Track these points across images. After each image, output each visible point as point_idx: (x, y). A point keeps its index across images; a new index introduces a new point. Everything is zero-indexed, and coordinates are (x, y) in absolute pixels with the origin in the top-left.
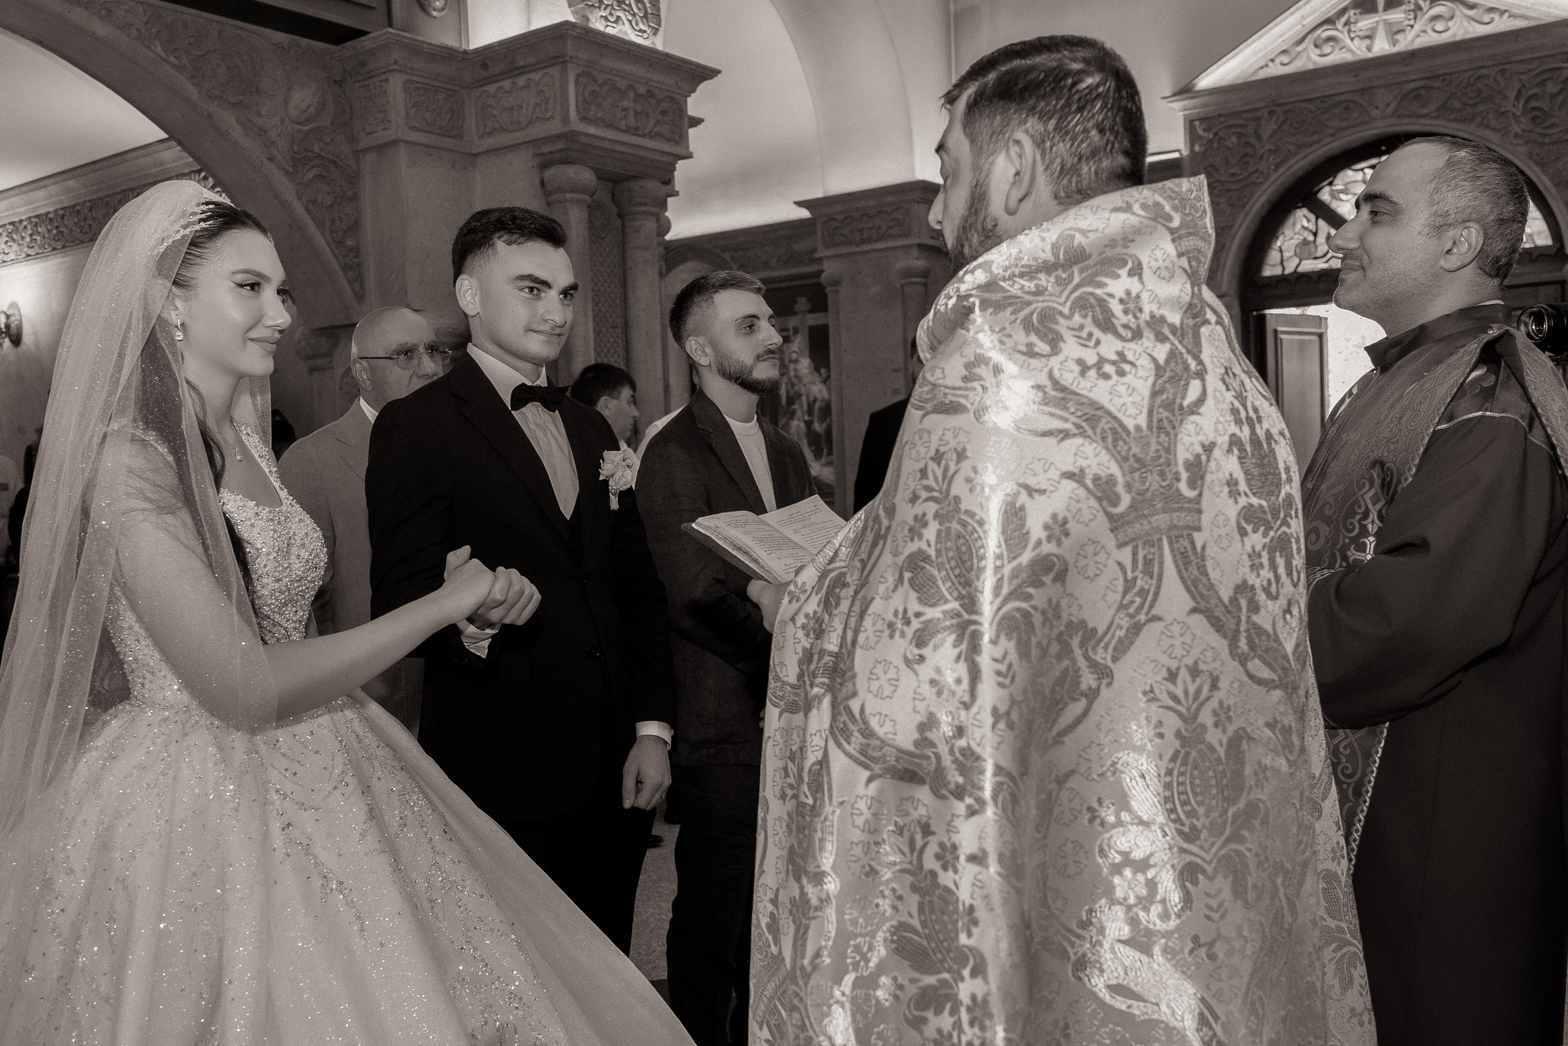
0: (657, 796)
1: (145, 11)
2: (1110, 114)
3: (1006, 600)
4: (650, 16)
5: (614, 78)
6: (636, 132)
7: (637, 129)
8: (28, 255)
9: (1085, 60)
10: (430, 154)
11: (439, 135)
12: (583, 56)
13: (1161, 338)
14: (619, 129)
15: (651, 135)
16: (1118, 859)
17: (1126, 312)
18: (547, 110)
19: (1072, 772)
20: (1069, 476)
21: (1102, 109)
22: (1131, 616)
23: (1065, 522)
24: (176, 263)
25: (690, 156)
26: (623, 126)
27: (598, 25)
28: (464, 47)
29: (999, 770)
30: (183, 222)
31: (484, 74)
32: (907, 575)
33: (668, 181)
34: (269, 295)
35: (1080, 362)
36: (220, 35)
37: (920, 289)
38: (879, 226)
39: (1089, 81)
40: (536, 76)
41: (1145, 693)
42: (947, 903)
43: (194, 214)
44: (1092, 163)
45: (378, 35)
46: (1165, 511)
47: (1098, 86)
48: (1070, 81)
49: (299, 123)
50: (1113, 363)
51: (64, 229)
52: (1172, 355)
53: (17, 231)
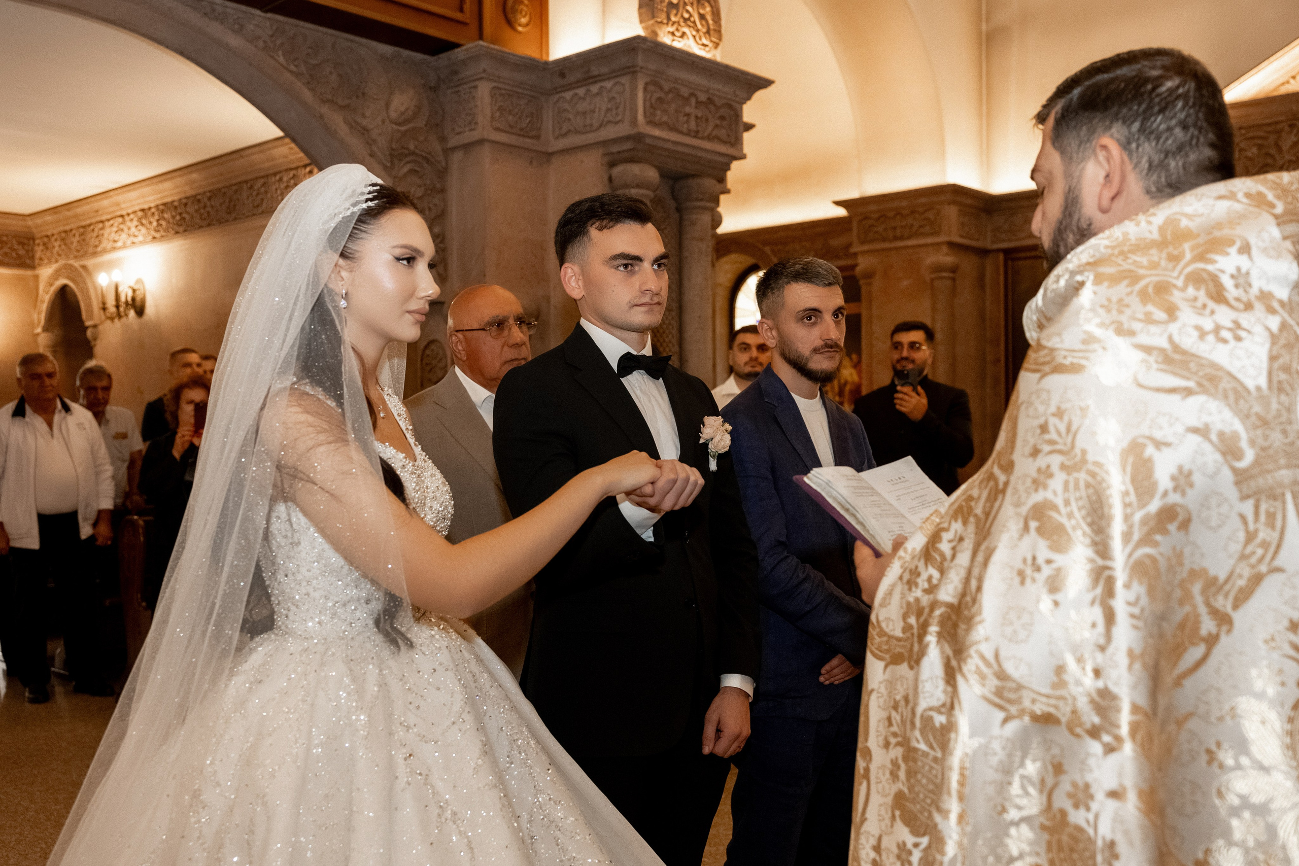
0: (735, 745)
1: (271, 26)
2: (1192, 111)
3: (1138, 545)
4: (712, 32)
5: (678, 86)
6: (696, 135)
7: (697, 132)
8: (154, 238)
9: (1164, 67)
10: (511, 152)
11: (519, 135)
12: (652, 66)
13: (1271, 311)
14: (681, 132)
15: (709, 138)
16: (1236, 801)
17: (1237, 286)
18: (617, 115)
19: (1190, 715)
20: (1195, 430)
21: (1183, 108)
22: (1253, 566)
23: (1190, 474)
24: (344, 236)
25: (743, 157)
26: (684, 128)
27: (666, 39)
28: (544, 58)
29: (1135, 709)
30: (352, 200)
31: (562, 82)
32: (1033, 524)
33: (722, 180)
34: (422, 267)
35: (1198, 328)
36: (333, 47)
37: (949, 283)
38: (912, 226)
39: (1169, 84)
40: (608, 84)
41: (1266, 642)
42: (1077, 840)
43: (363, 194)
44: (1178, 158)
45: (470, 47)
46: (1288, 467)
47: (1178, 87)
48: (1149, 87)
49: (396, 124)
50: (1230, 329)
51: (185, 215)
52: (1284, 326)
53: (146, 216)
